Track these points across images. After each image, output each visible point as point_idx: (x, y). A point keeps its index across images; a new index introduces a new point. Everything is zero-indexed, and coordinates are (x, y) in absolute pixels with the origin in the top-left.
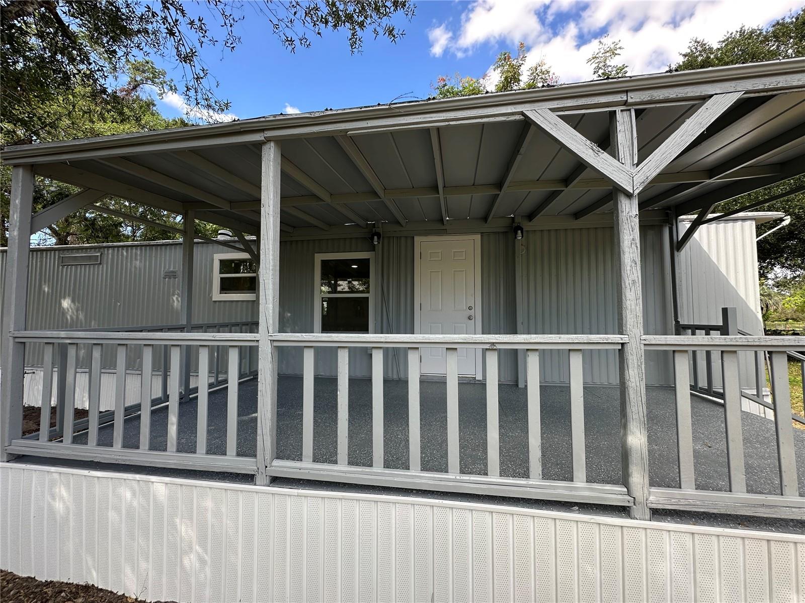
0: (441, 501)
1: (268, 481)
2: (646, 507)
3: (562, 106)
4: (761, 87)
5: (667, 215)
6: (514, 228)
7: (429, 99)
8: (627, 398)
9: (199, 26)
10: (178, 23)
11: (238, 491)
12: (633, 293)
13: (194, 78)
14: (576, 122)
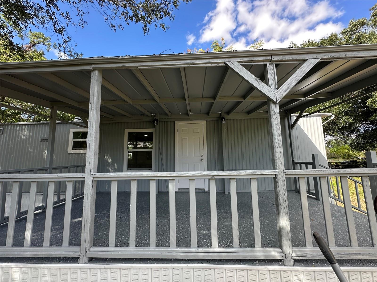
0: (187, 265)
1: (87, 261)
2: (291, 259)
3: (243, 60)
4: (327, 57)
5: (286, 113)
6: (221, 118)
7: (180, 53)
8: (279, 202)
9: (66, 16)
10: (55, 14)
11: (68, 268)
12: (279, 149)
13: (63, 41)
14: (249, 68)
